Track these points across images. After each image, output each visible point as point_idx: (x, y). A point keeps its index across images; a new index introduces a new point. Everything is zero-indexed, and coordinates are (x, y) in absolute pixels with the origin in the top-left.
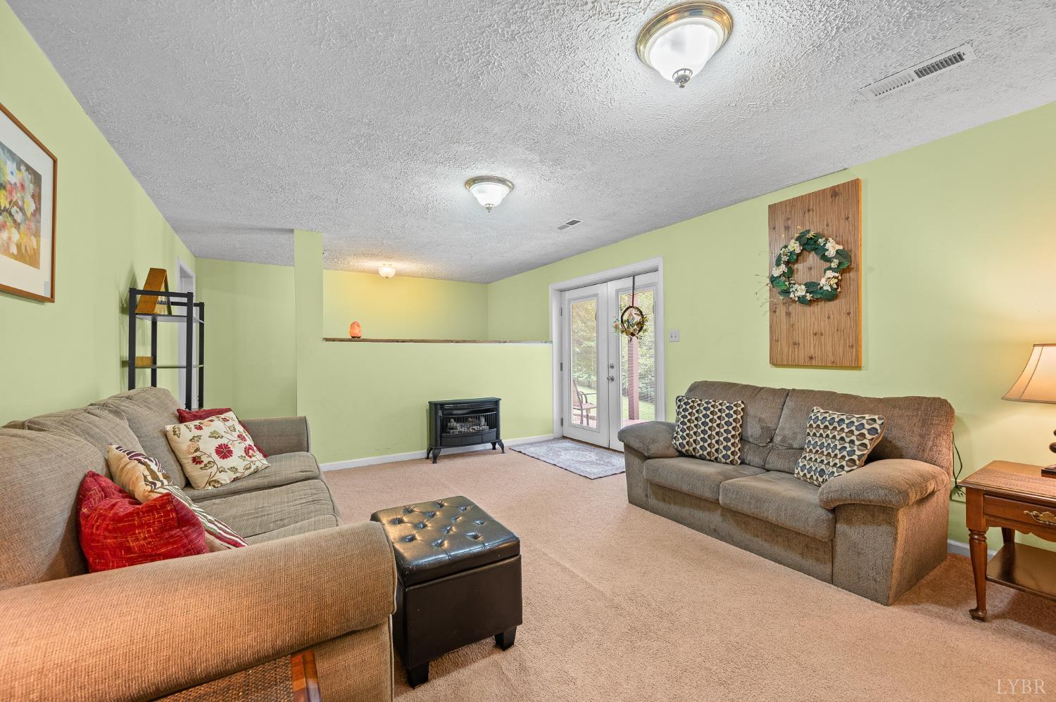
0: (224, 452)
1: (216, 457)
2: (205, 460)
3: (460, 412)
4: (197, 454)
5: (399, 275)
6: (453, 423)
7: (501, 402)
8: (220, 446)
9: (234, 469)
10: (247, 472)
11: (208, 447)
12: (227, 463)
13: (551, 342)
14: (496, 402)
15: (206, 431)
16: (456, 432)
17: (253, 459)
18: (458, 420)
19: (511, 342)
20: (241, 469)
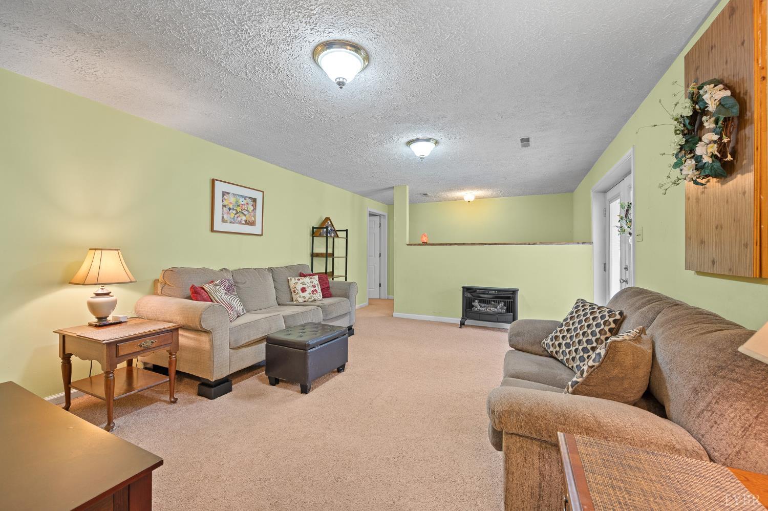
0: (303, 290)
1: (300, 291)
2: (297, 292)
3: (486, 296)
4: (295, 289)
5: (477, 198)
6: (476, 303)
7: (519, 293)
8: (303, 288)
9: (304, 297)
10: (310, 300)
11: (299, 287)
12: (302, 294)
13: (591, 243)
14: (514, 292)
15: (301, 281)
16: (476, 309)
17: (314, 295)
18: (480, 302)
19: (541, 243)
20: (307, 298)
